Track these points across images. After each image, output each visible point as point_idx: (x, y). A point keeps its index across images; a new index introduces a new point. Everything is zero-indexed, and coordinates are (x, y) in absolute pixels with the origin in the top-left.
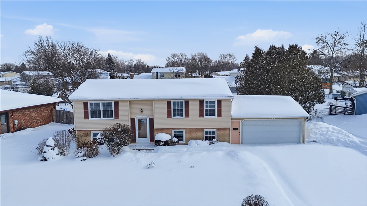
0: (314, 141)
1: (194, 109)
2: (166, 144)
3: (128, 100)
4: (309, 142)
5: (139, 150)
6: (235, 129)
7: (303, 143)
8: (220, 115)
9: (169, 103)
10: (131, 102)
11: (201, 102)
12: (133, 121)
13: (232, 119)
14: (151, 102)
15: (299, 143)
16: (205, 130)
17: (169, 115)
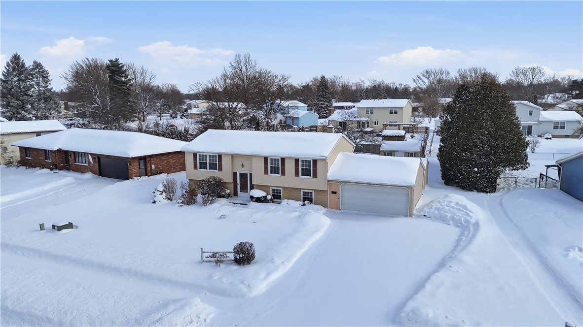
0: (424, 216)
1: (290, 167)
2: (258, 200)
3: (231, 154)
4: (419, 216)
5: (235, 204)
6: (333, 193)
7: (411, 216)
8: (315, 176)
9: (266, 159)
10: (233, 156)
11: (297, 161)
12: (235, 174)
13: (328, 181)
14: (250, 157)
15: (406, 216)
16: (302, 191)
17: (266, 172)
